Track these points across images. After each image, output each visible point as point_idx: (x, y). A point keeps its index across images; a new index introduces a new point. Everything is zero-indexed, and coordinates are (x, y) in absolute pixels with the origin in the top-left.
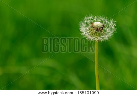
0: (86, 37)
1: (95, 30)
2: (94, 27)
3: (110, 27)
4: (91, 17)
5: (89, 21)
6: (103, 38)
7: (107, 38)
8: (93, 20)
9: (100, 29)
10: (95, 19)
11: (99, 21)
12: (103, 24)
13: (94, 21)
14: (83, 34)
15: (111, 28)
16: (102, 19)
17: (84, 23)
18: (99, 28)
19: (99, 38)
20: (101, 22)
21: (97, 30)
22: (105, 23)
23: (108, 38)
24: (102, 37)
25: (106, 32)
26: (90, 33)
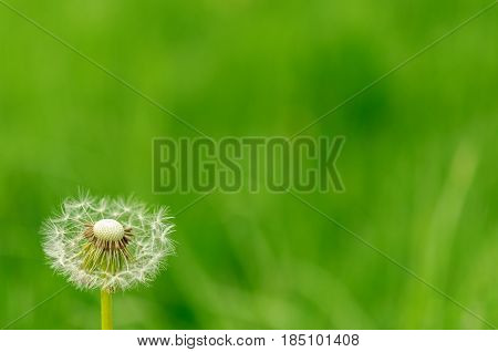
0: (69, 276)
1: (99, 251)
2: (95, 239)
3: (154, 237)
4: (85, 203)
5: (79, 216)
6: (127, 277)
7: (141, 278)
8: (92, 211)
9: (117, 245)
10: (101, 210)
11: (115, 214)
12: (129, 226)
13: (99, 217)
14: (54, 265)
15: (158, 240)
16: (127, 209)
17: (61, 224)
18: (113, 243)
19: (113, 279)
20: (124, 219)
21: (108, 249)
22: (137, 222)
23: (147, 275)
24: (123, 273)
25: (141, 255)
26: (81, 262)
